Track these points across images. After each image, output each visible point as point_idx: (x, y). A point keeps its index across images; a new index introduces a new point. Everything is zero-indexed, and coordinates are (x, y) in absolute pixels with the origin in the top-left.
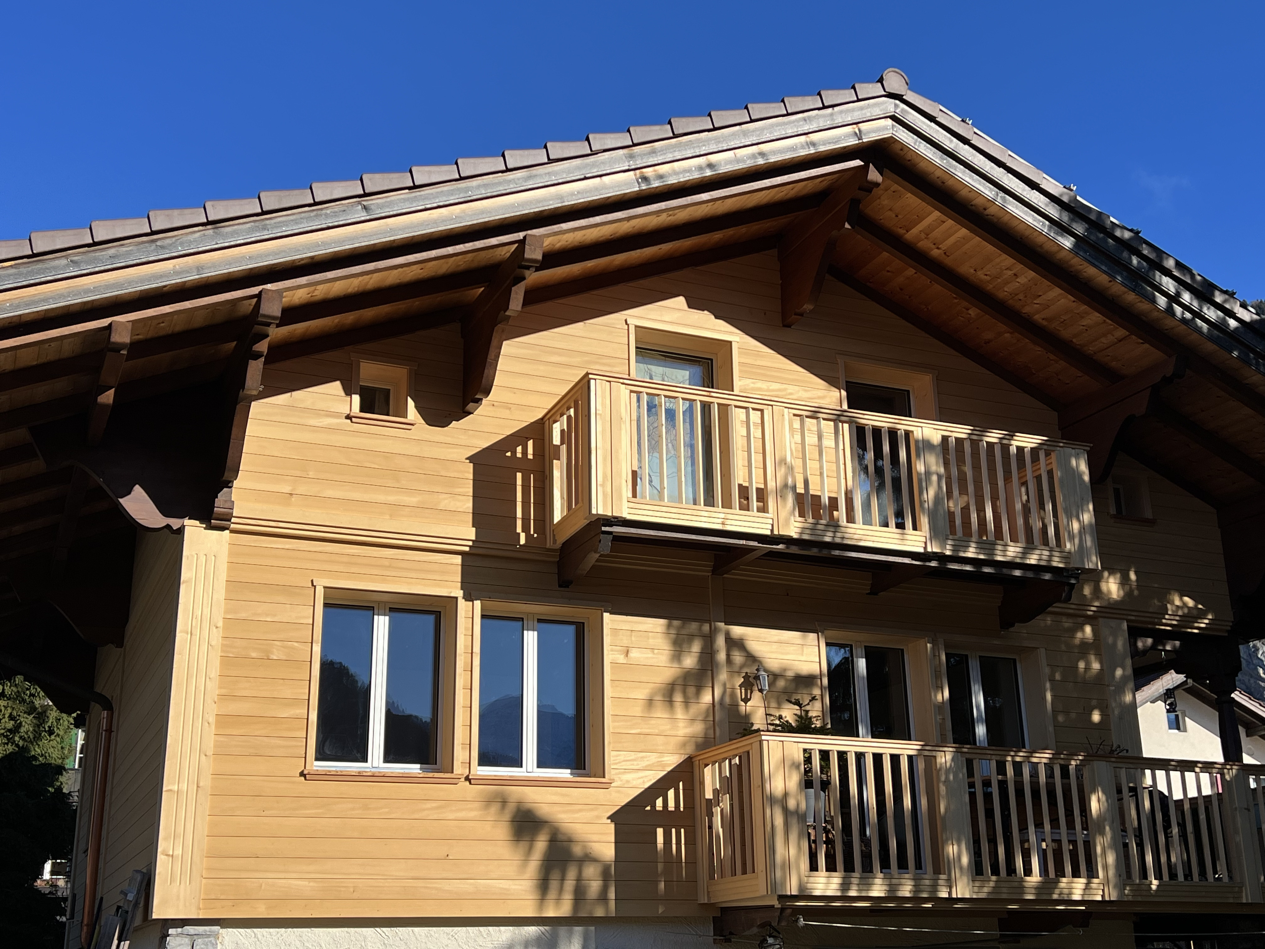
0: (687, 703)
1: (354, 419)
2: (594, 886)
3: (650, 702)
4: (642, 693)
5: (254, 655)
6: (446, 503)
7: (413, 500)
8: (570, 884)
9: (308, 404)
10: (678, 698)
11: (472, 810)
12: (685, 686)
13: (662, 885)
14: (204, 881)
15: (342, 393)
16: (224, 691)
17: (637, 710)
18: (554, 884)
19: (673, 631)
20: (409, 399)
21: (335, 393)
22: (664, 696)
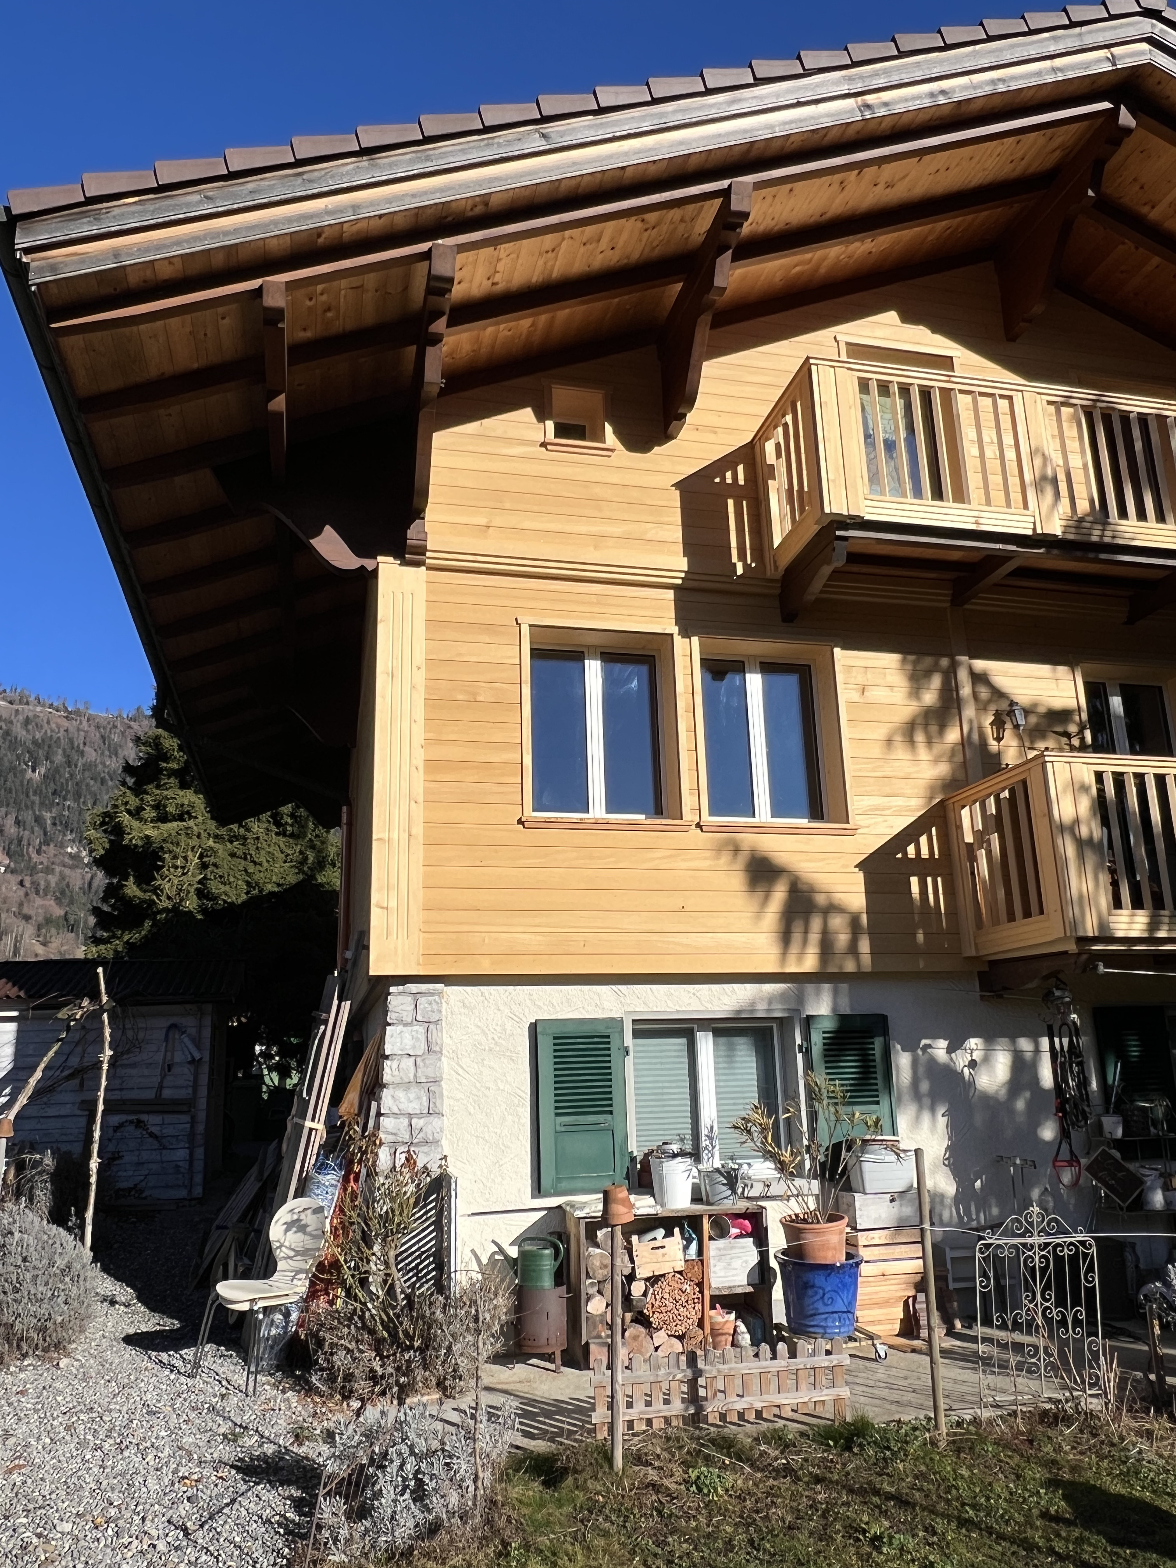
0: (929, 743)
1: (549, 447)
2: (843, 939)
3: (889, 742)
4: (881, 732)
5: (460, 697)
6: (654, 532)
7: (617, 530)
8: (814, 937)
9: (499, 433)
10: (920, 737)
11: (705, 859)
12: (926, 725)
13: (920, 937)
14: (422, 935)
15: (534, 420)
16: (431, 735)
17: (876, 751)
18: (796, 938)
19: (909, 667)
20: (606, 424)
21: (527, 420)
22: (904, 735)
